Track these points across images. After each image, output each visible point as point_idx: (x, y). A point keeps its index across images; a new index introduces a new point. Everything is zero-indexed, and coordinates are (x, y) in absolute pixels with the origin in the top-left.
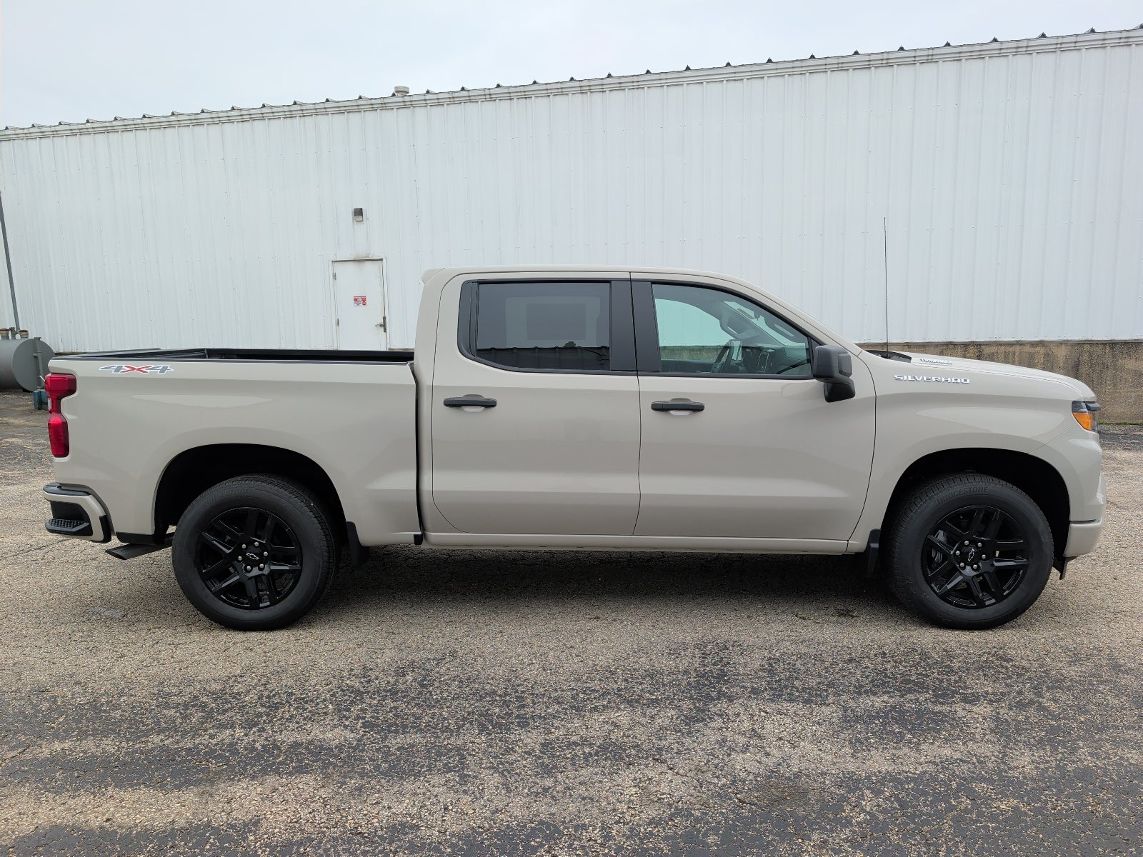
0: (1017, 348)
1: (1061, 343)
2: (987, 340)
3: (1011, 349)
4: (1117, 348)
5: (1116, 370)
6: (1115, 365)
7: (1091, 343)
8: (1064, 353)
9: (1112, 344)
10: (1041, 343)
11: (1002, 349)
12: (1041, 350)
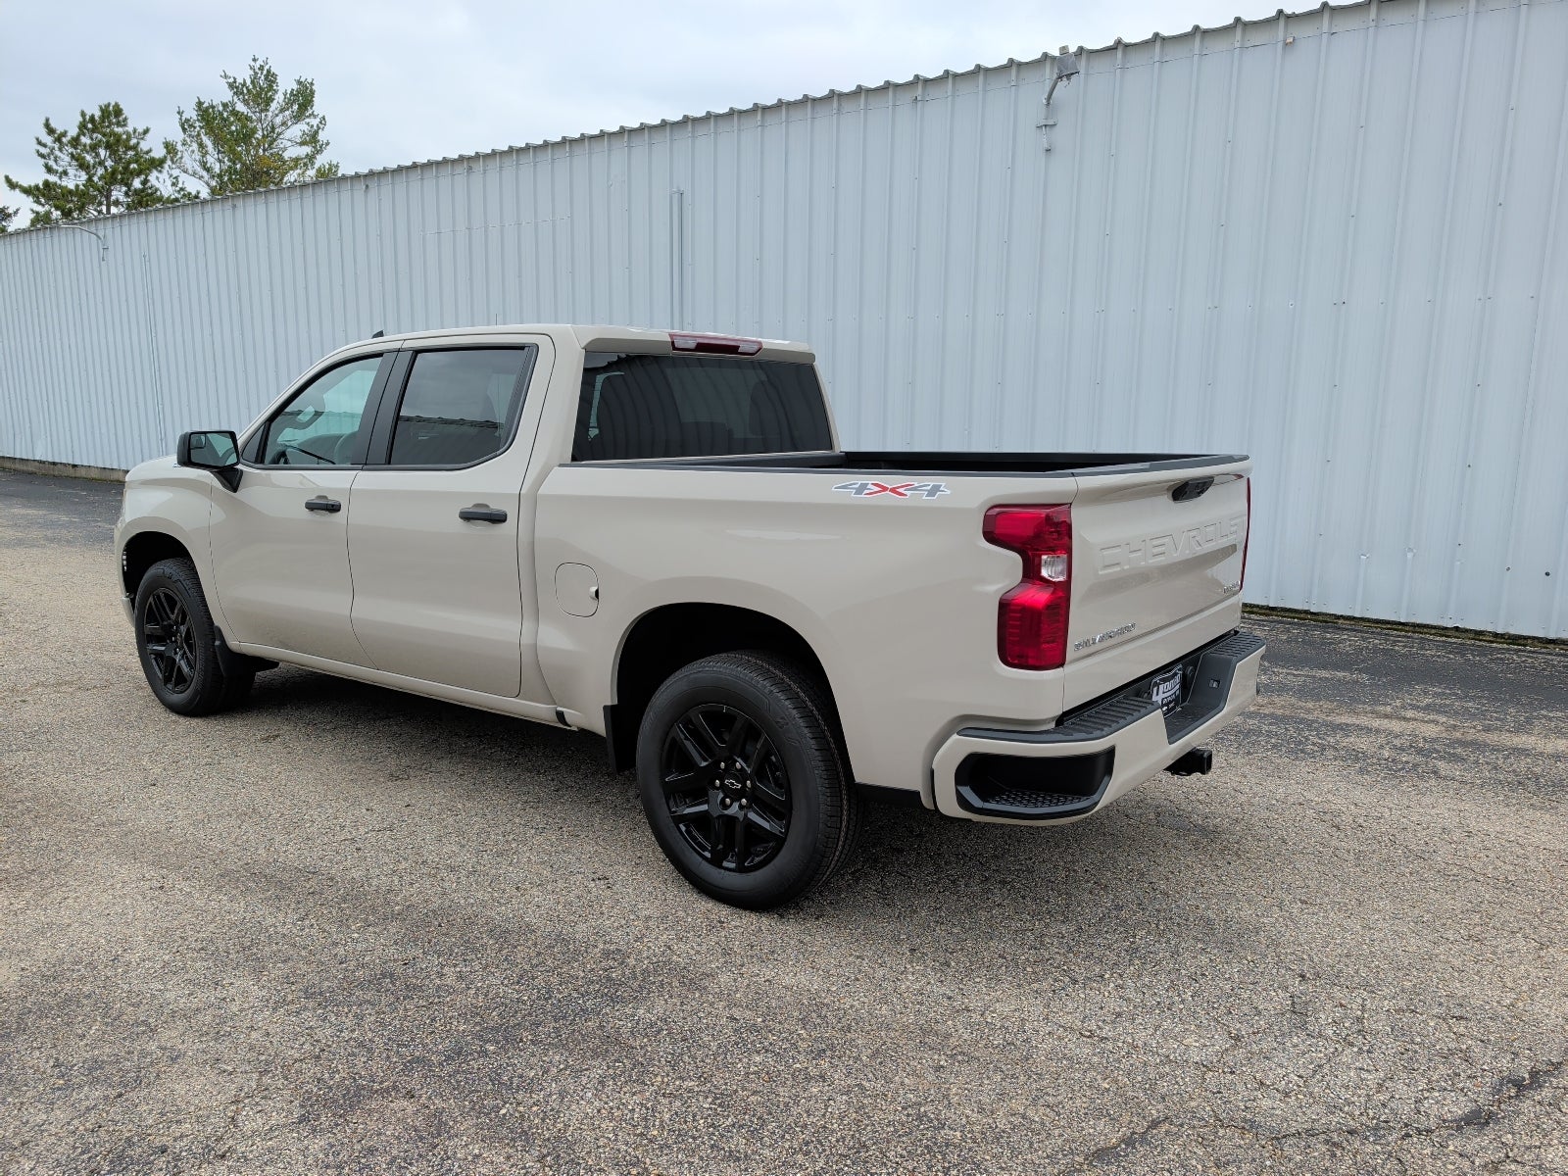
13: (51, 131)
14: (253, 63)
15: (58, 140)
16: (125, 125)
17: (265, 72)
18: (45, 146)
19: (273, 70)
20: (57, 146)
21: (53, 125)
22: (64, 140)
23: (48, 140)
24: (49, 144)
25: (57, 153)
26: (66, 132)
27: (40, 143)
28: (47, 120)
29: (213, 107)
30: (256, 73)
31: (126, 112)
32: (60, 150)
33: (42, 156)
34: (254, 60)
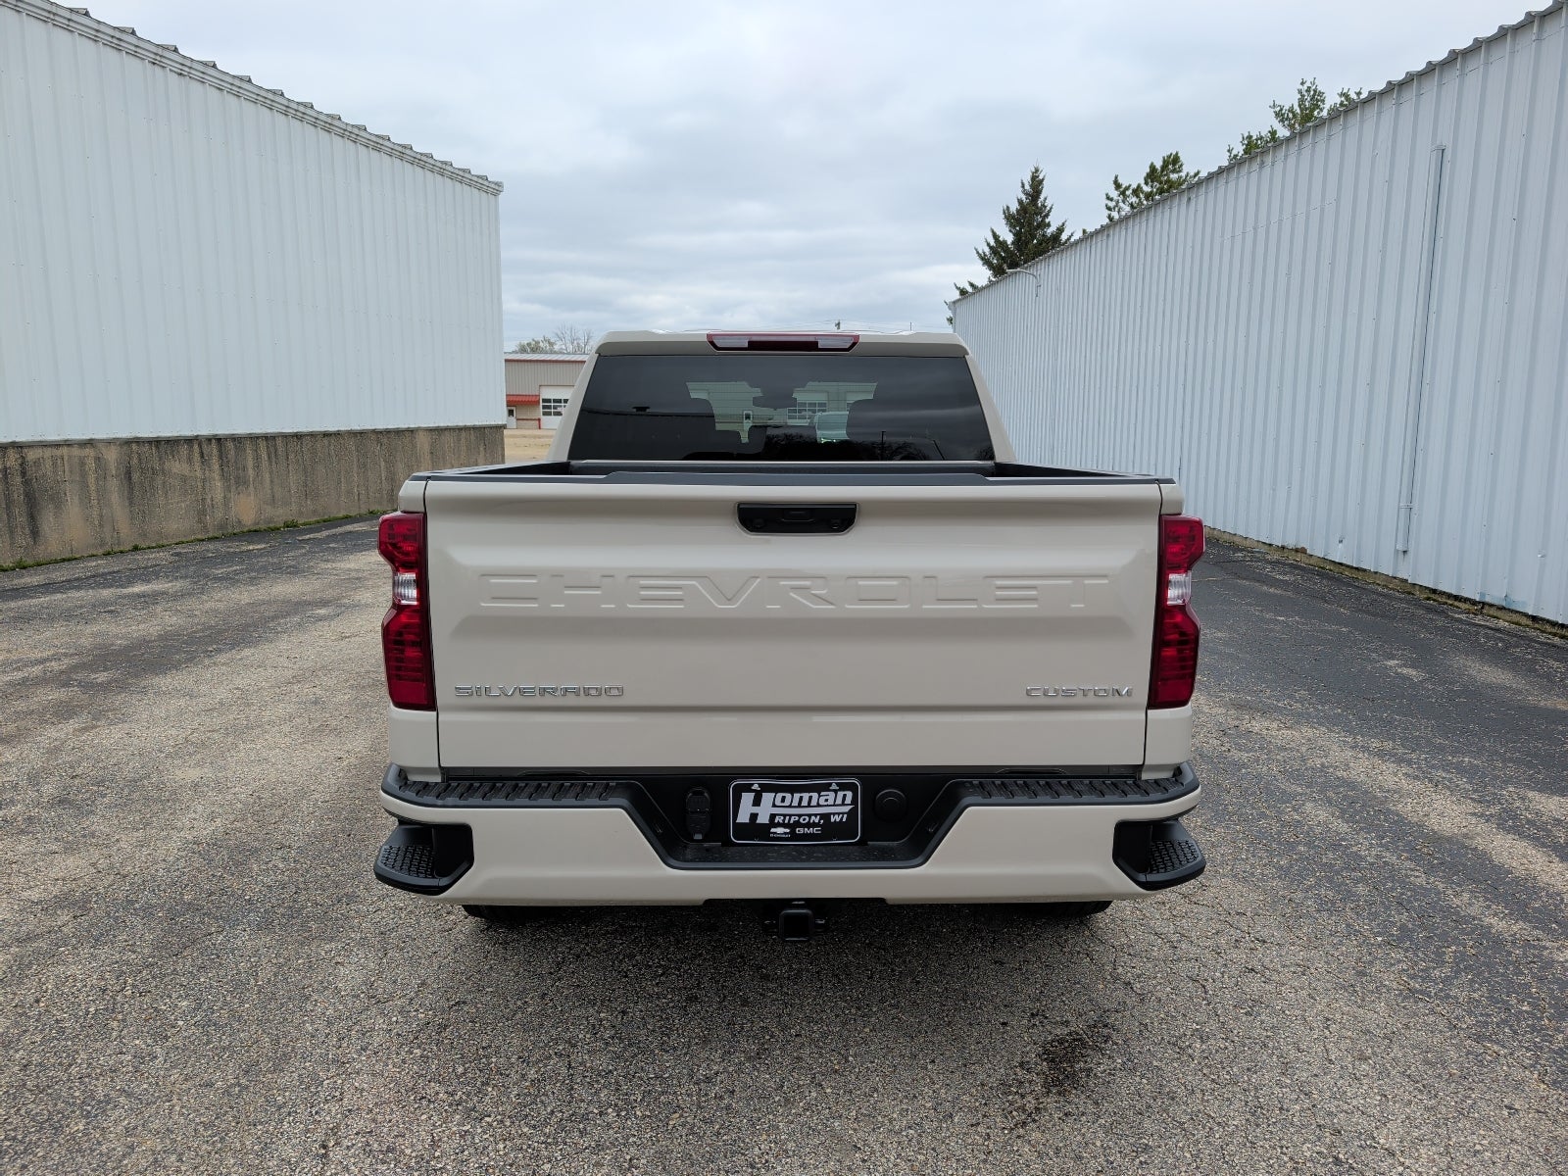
0: (65, 451)
1: (109, 442)
2: (30, 439)
3: (58, 452)
4: (163, 447)
5: (164, 474)
6: (163, 470)
7: (138, 441)
8: (114, 457)
9: (157, 442)
10: (90, 443)
11: (48, 452)
12: (89, 451)
13: (1117, 185)
14: (1301, 87)
15: (1123, 193)
16: (1180, 171)
17: (1312, 93)
18: (1112, 200)
19: (1319, 89)
20: (1121, 198)
21: (1120, 181)
22: (1128, 193)
23: (1114, 194)
24: (1115, 198)
25: (1121, 204)
26: (1130, 186)
27: (1109, 198)
28: (1116, 177)
29: (1261, 138)
30: (1303, 96)
31: (1182, 158)
32: (1124, 202)
33: (1109, 209)
34: (1303, 83)
